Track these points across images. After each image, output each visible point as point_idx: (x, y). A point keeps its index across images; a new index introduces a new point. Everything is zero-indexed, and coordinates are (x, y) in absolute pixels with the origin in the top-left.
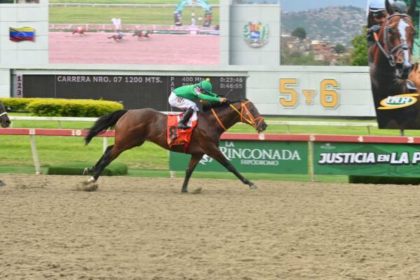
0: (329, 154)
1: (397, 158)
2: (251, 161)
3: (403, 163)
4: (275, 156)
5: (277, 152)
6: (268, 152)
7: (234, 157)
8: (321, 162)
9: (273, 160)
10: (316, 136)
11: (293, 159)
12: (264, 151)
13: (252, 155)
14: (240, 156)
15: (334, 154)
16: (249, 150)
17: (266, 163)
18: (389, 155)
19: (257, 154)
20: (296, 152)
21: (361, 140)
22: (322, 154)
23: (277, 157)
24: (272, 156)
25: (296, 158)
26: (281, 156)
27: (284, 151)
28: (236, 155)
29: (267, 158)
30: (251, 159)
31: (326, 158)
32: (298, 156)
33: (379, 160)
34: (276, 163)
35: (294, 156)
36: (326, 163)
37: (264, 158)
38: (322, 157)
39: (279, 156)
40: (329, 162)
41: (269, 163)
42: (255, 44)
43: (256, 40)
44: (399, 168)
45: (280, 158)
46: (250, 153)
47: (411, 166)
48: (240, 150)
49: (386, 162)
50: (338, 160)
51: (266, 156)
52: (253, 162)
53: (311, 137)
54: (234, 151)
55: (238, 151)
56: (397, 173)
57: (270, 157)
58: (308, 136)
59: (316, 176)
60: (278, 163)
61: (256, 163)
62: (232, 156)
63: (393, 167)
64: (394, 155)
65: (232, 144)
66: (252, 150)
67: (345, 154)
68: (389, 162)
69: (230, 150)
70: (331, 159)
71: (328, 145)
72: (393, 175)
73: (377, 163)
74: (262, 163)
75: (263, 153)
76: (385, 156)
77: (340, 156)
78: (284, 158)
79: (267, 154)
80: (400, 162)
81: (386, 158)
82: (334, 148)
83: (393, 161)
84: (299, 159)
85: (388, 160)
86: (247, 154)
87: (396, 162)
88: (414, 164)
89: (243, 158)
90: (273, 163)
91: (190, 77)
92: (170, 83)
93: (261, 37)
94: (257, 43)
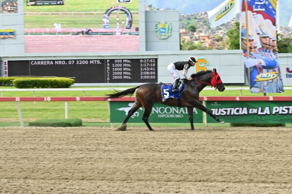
0: (217, 109)
1: (262, 111)
2: (165, 115)
3: (266, 114)
4: (181, 111)
5: (182, 109)
9: (179, 114)
10: (208, 98)
12: (173, 108)
13: (165, 111)
14: (157, 112)
15: (220, 109)
16: (163, 108)
17: (175, 116)
19: (168, 110)
21: (238, 99)
22: (212, 109)
24: (179, 112)
26: (185, 111)
28: (154, 111)
29: (175, 113)
30: (165, 113)
31: (215, 112)
33: (250, 112)
34: (181, 116)
37: (173, 113)
39: (183, 111)
41: (177, 116)
42: (163, 37)
43: (163, 34)
44: (263, 118)
45: (184, 113)
47: (272, 116)
49: (255, 114)
52: (166, 116)
55: (156, 109)
56: (262, 121)
57: (177, 112)
58: (203, 98)
59: (208, 124)
60: (183, 116)
61: (168, 116)
62: (152, 112)
63: (260, 117)
64: (260, 109)
66: (165, 108)
67: (227, 109)
68: (257, 114)
70: (218, 113)
71: (216, 103)
72: (259, 122)
73: (249, 114)
74: (172, 116)
75: (173, 110)
76: (254, 109)
77: (224, 110)
79: (175, 110)
80: (264, 113)
81: (255, 111)
82: (220, 105)
83: (260, 113)
84: (197, 113)
85: (256, 112)
86: (162, 110)
87: (262, 113)
88: (274, 115)
89: (159, 113)
90: (179, 116)
91: (119, 59)
92: (107, 64)
93: (167, 32)
94: (164, 36)
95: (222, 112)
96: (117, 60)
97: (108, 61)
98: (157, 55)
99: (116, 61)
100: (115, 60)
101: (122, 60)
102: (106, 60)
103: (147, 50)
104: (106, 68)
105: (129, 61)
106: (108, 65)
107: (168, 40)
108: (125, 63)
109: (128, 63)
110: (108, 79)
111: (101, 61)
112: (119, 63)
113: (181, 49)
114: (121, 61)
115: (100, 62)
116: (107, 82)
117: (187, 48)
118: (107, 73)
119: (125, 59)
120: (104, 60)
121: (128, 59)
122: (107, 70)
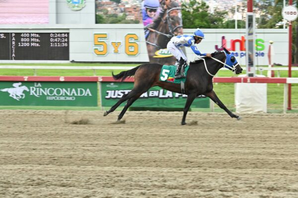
0: (113, 91)
1: (164, 94)
2: (54, 98)
3: (169, 97)
4: (72, 93)
5: (74, 90)
6: (67, 90)
7: (41, 94)
8: (107, 97)
9: (71, 96)
10: (103, 78)
11: (86, 95)
12: (64, 90)
13: (55, 93)
14: (46, 94)
15: (117, 91)
16: (53, 89)
17: (65, 98)
18: (158, 92)
19: (58, 92)
20: (88, 90)
22: (108, 91)
23: (74, 94)
24: (70, 93)
25: (88, 94)
26: (77, 93)
27: (79, 89)
28: (42, 93)
29: (66, 95)
30: (55, 95)
31: (111, 94)
32: (89, 93)
33: (150, 95)
34: (73, 98)
35: (87, 93)
36: (111, 98)
37: (64, 95)
38: (108, 93)
39: (75, 93)
40: (113, 97)
41: (68, 98)
42: (76, 8)
43: (77, 5)
44: (165, 101)
45: (76, 95)
46: (53, 91)
47: (174, 99)
48: (46, 89)
49: (155, 97)
50: (120, 95)
51: (65, 93)
52: (56, 98)
53: (99, 78)
54: (41, 90)
55: (44, 90)
56: (164, 104)
57: (68, 94)
58: (97, 78)
59: (104, 107)
60: (74, 99)
61: (58, 99)
62: (39, 94)
63: (161, 100)
64: (162, 91)
65: (39, 85)
66: (55, 89)
67: (125, 91)
68: (158, 97)
69: (38, 89)
70: (114, 95)
71: (112, 84)
72: (161, 106)
73: (149, 97)
74: (62, 98)
75: (63, 91)
76: (155, 92)
77: (122, 92)
78: (79, 95)
79: (66, 92)
80: (166, 96)
81: (156, 94)
82: (117, 86)
83: (161, 96)
84: (90, 95)
85: (157, 95)
86: (51, 92)
87: (164, 96)
88: (177, 98)
89: (48, 95)
90: (71, 99)
91: (26, 33)
92: (12, 38)
93: (81, 2)
94: (78, 7)
95: (119, 95)
96: (24, 33)
97: (13, 35)
98: (68, 29)
99: (22, 35)
100: (21, 33)
101: (30, 33)
102: (11, 33)
103: (57, 23)
104: (12, 43)
105: (38, 36)
106: (14, 39)
107: (82, 11)
108: (33, 37)
109: (37, 38)
110: (14, 55)
111: (5, 34)
112: (26, 37)
113: (97, 22)
114: (28, 35)
115: (4, 36)
116: (12, 59)
117: (109, 22)
118: (12, 49)
119: (32, 33)
120: (9, 33)
121: (37, 33)
122: (12, 45)
